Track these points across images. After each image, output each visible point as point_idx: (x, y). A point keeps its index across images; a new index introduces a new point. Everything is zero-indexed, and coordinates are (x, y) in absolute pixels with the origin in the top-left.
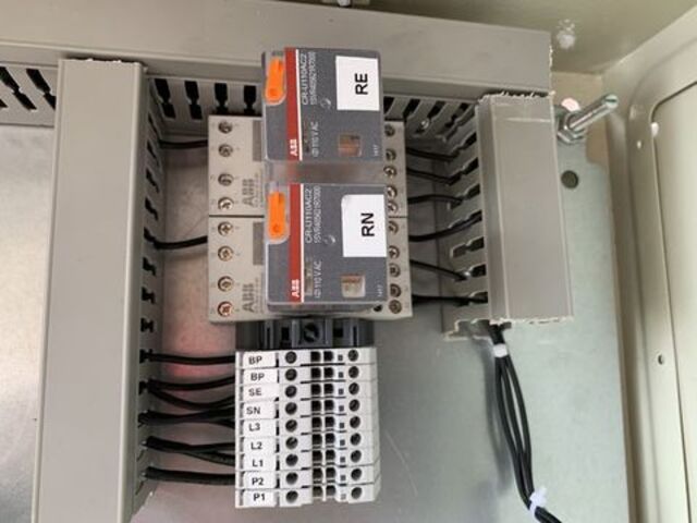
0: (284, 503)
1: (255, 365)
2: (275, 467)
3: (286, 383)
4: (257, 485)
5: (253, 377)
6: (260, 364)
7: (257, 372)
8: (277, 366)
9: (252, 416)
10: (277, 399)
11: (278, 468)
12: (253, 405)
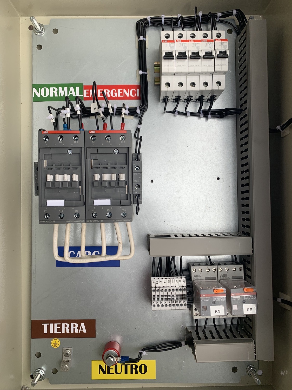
0: (152, 289)
1: (183, 281)
2: (160, 286)
3: (179, 289)
4: (156, 282)
5: (180, 281)
6: (183, 282)
7: (181, 282)
8: (183, 286)
9: (171, 281)
10: (175, 287)
11: (160, 287)
12: (174, 281)
